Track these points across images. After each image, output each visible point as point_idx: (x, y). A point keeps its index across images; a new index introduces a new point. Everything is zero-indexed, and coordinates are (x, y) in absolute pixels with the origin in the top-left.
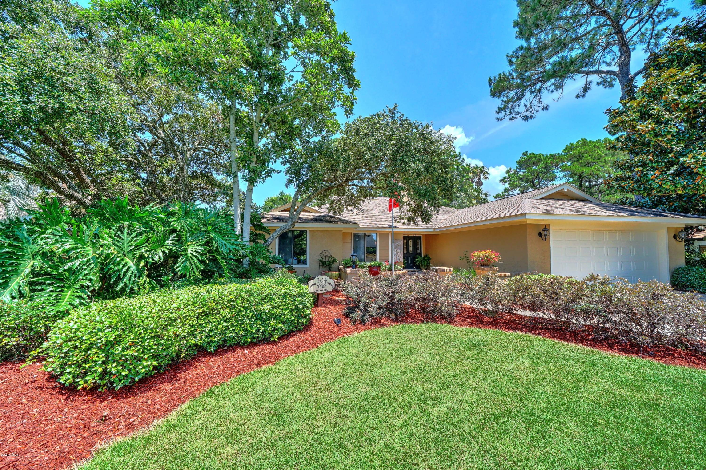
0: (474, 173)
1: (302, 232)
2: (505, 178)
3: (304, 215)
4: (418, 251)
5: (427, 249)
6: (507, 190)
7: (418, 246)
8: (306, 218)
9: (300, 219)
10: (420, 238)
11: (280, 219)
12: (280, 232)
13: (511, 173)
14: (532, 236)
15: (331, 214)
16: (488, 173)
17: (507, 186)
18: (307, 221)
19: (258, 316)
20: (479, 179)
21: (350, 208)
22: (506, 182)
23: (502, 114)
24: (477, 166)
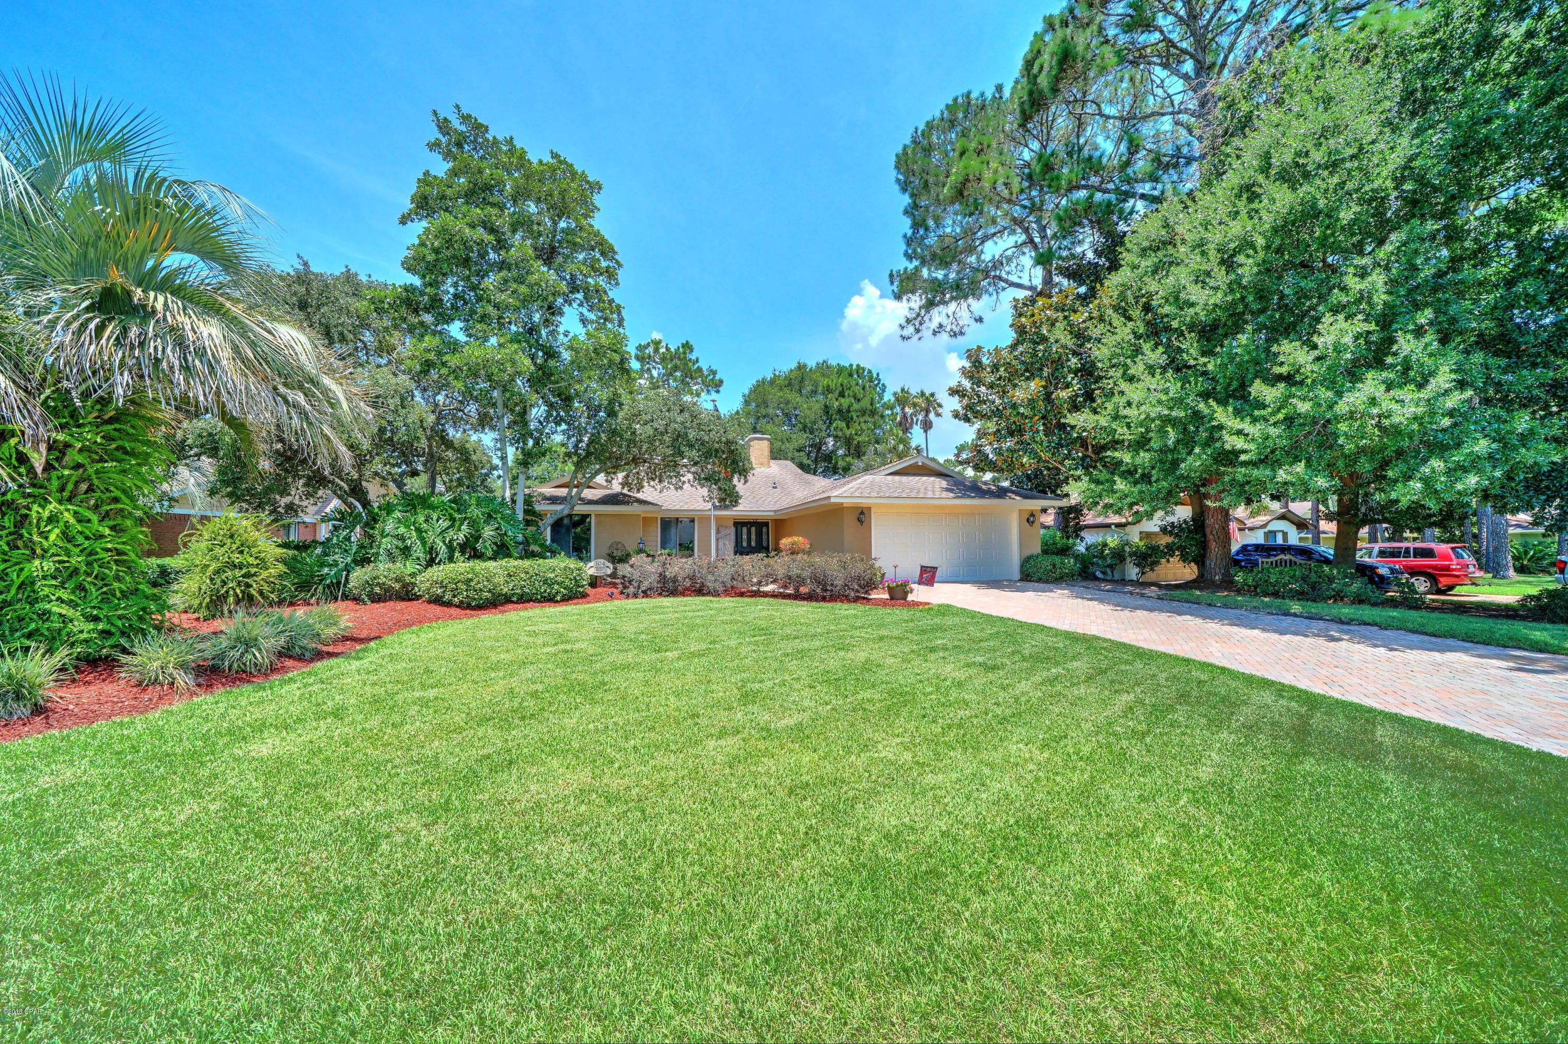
0: (915, 405)
1: (584, 517)
3: (588, 494)
4: (765, 544)
7: (764, 537)
8: (590, 497)
9: (581, 499)
10: (769, 523)
11: (554, 500)
12: (555, 518)
14: (849, 523)
15: (625, 491)
16: (940, 406)
18: (591, 502)
19: (545, 582)
20: (926, 416)
21: (652, 483)
24: (923, 394)
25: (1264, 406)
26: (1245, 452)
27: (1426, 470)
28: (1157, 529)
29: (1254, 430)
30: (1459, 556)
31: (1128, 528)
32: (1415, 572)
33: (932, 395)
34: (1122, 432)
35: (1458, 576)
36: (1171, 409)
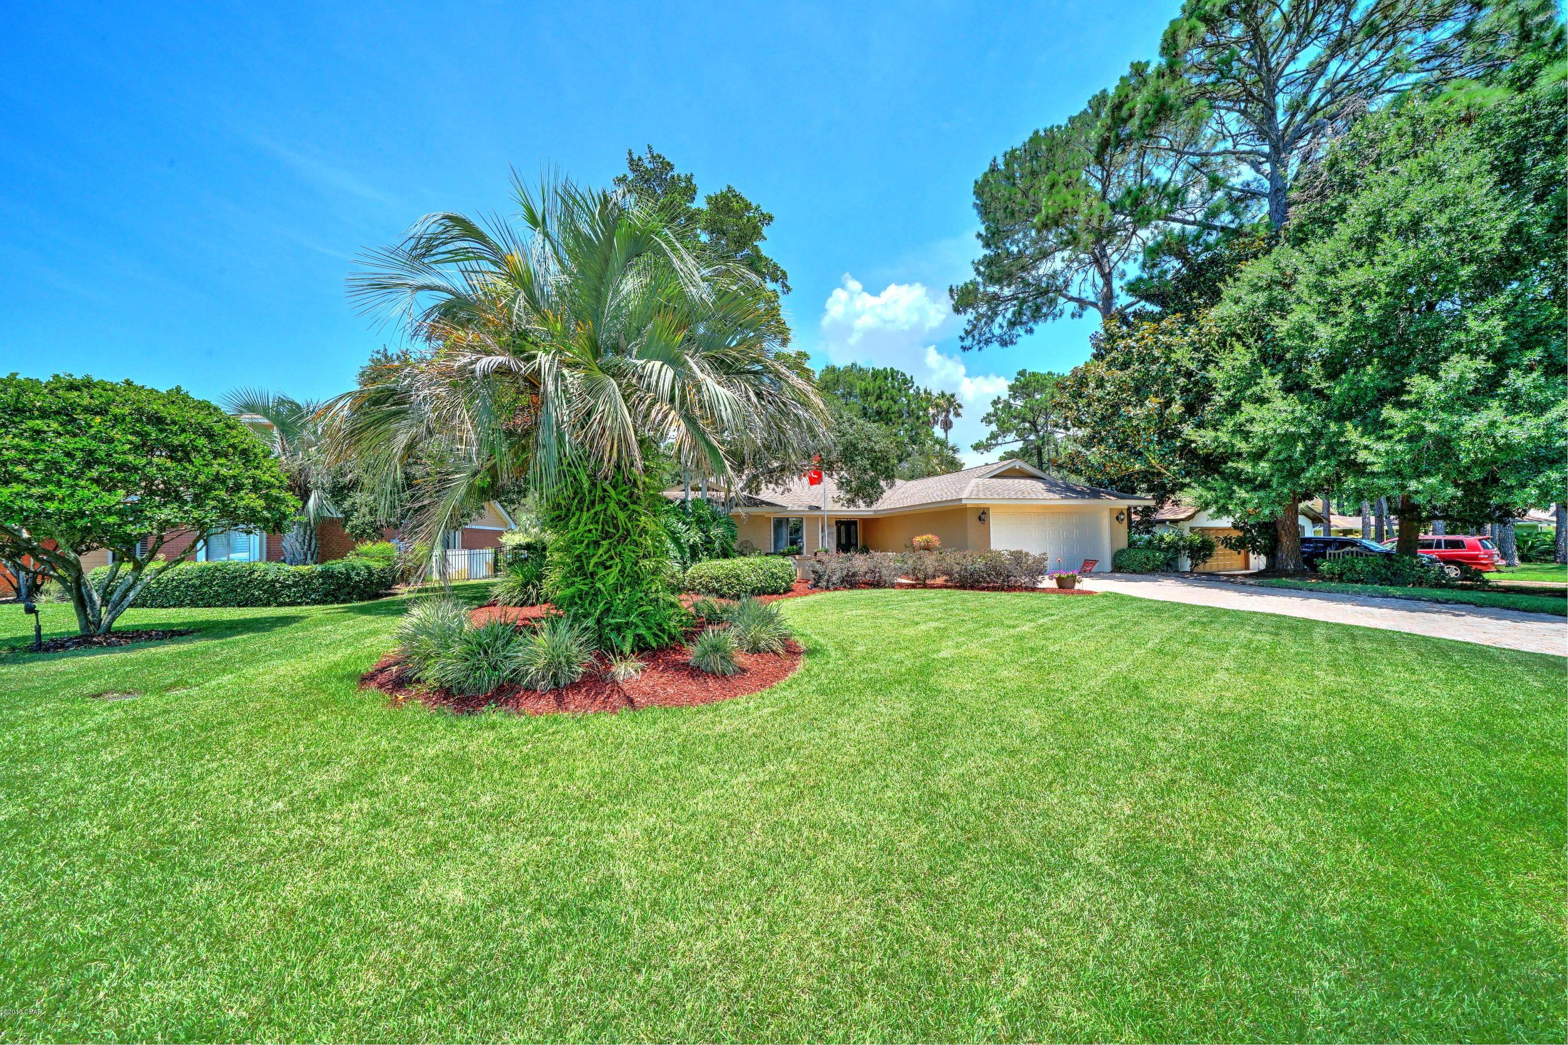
0: (937, 406)
2: (989, 415)
4: (853, 541)
5: (864, 539)
6: (994, 436)
7: (853, 535)
10: (855, 523)
13: (1000, 406)
14: (972, 521)
16: (960, 406)
17: (994, 427)
20: (947, 416)
21: (770, 486)
22: (990, 422)
23: (968, 342)
24: (943, 395)
25: (1392, 426)
26: (1373, 463)
27: (1541, 479)
28: (1230, 525)
29: (1382, 446)
30: (1485, 547)
31: (1180, 524)
32: (1449, 561)
33: (953, 396)
34: (1242, 446)
35: (1486, 565)
36: (1298, 427)
